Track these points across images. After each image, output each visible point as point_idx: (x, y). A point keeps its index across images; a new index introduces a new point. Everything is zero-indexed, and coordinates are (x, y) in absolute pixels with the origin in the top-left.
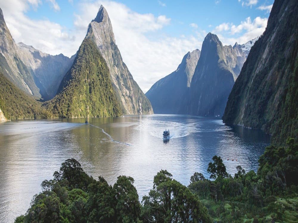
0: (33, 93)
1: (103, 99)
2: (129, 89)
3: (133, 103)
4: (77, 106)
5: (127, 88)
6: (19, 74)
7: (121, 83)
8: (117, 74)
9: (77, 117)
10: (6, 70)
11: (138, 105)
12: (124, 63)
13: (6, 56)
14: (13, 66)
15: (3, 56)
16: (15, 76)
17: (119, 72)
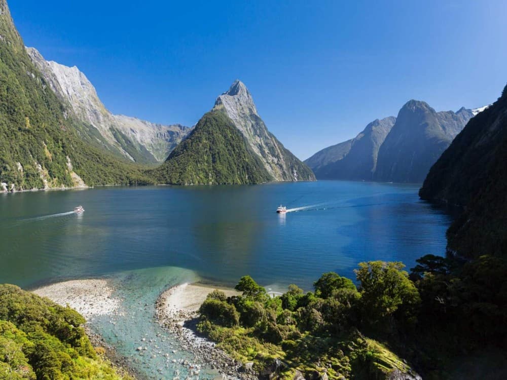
0: (134, 160)
1: (232, 167)
2: (278, 157)
3: (283, 169)
4: (194, 174)
5: (273, 155)
6: (116, 143)
7: (264, 151)
8: (260, 143)
9: (192, 184)
10: (98, 140)
11: (291, 172)
12: (269, 133)
13: (98, 127)
14: (107, 136)
15: (95, 128)
16: (110, 145)
17: (262, 141)
